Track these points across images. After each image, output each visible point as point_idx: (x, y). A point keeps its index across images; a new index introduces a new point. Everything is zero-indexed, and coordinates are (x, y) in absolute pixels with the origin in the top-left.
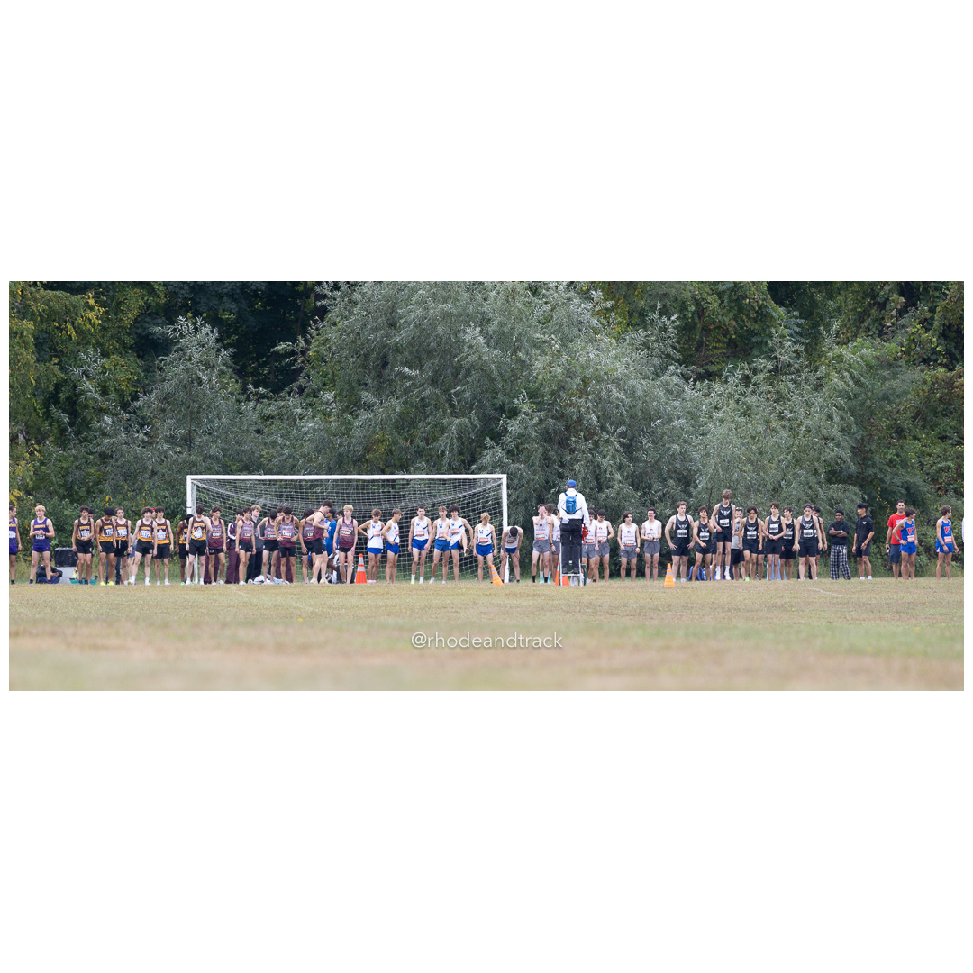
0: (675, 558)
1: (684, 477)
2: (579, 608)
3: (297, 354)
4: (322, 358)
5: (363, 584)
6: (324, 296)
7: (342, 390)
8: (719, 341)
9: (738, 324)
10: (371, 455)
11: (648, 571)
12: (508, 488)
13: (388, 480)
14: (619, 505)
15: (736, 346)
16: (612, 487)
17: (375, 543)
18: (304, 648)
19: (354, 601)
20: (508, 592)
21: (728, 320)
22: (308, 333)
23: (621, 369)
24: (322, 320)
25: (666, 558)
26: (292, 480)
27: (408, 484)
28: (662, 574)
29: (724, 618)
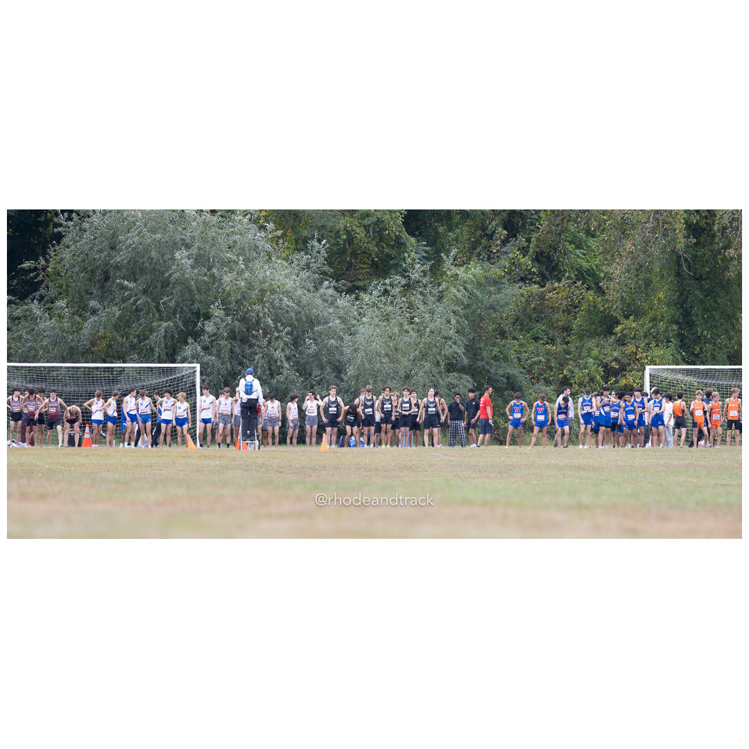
0: (328, 429)
1: (337, 367)
2: (254, 468)
3: (39, 270)
4: (59, 274)
5: (88, 448)
6: (61, 225)
7: (73, 297)
8: (365, 263)
9: (379, 250)
10: (95, 348)
11: (308, 440)
12: (201, 374)
13: (108, 368)
14: (286, 388)
15: (378, 267)
16: (281, 374)
17: (98, 416)
18: (43, 497)
19: (82, 460)
20: (199, 454)
21: (372, 247)
22: (47, 254)
23: (290, 284)
24: (59, 243)
25: (321, 429)
26: (34, 367)
27: (124, 371)
28: (319, 442)
29: (366, 476)
